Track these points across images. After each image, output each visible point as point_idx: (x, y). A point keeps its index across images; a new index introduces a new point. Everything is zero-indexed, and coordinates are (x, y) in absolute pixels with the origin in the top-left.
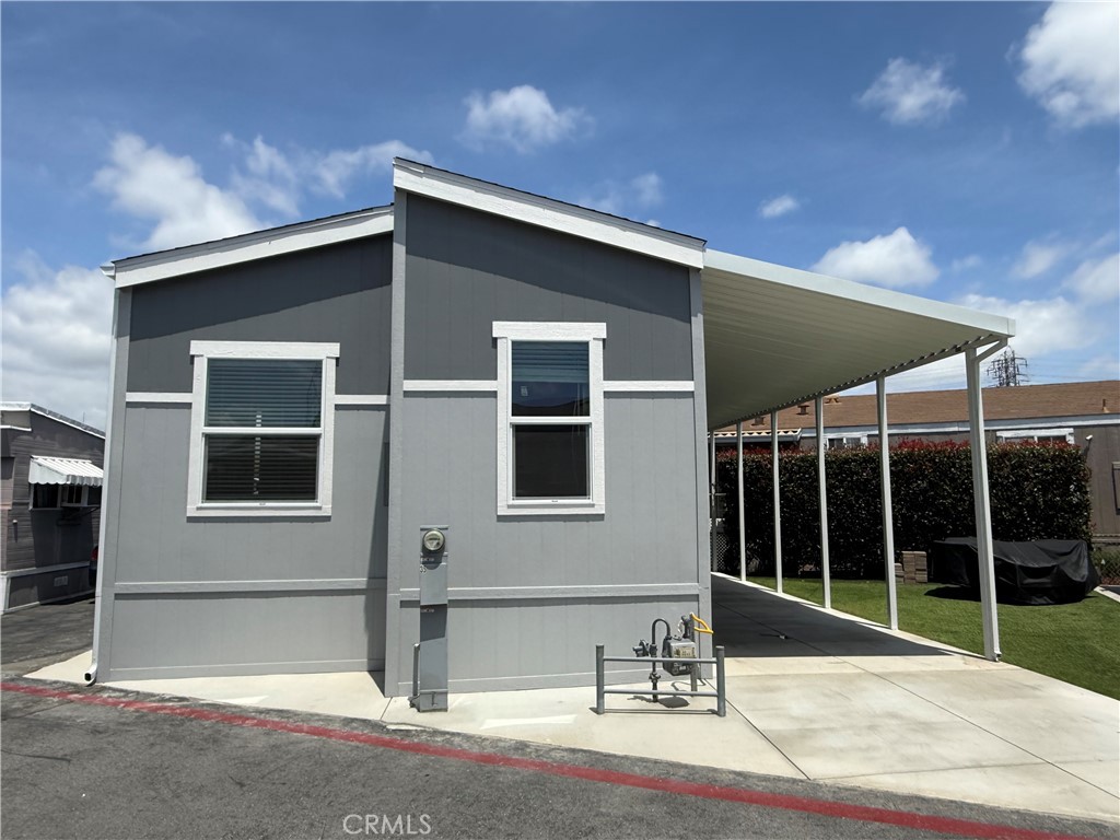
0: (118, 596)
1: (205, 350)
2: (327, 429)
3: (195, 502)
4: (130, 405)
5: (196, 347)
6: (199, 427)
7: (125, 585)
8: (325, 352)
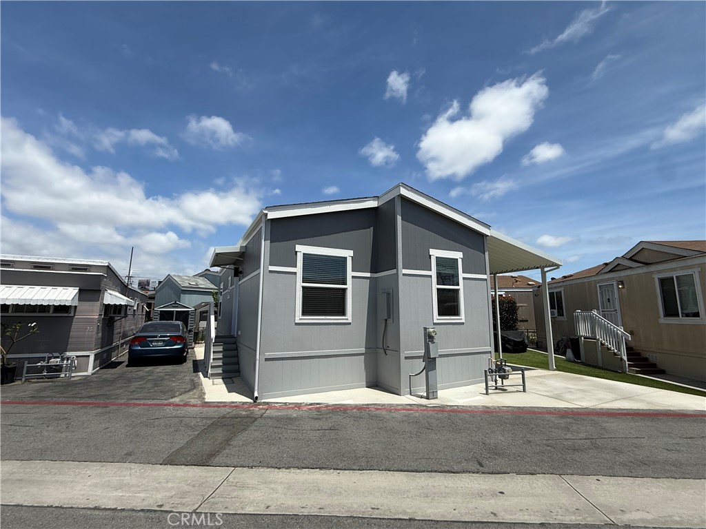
0: (267, 360)
1: (302, 249)
2: (349, 286)
3: (299, 317)
4: (270, 272)
5: (299, 248)
6: (300, 284)
7: (268, 355)
8: (348, 254)
